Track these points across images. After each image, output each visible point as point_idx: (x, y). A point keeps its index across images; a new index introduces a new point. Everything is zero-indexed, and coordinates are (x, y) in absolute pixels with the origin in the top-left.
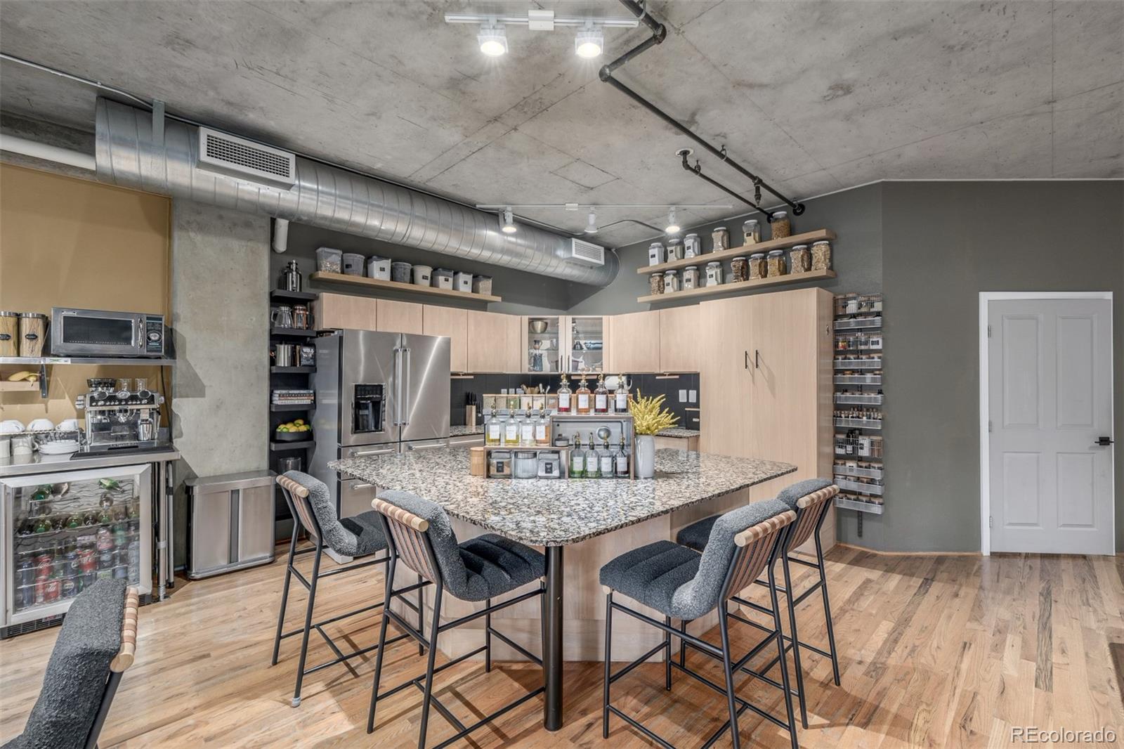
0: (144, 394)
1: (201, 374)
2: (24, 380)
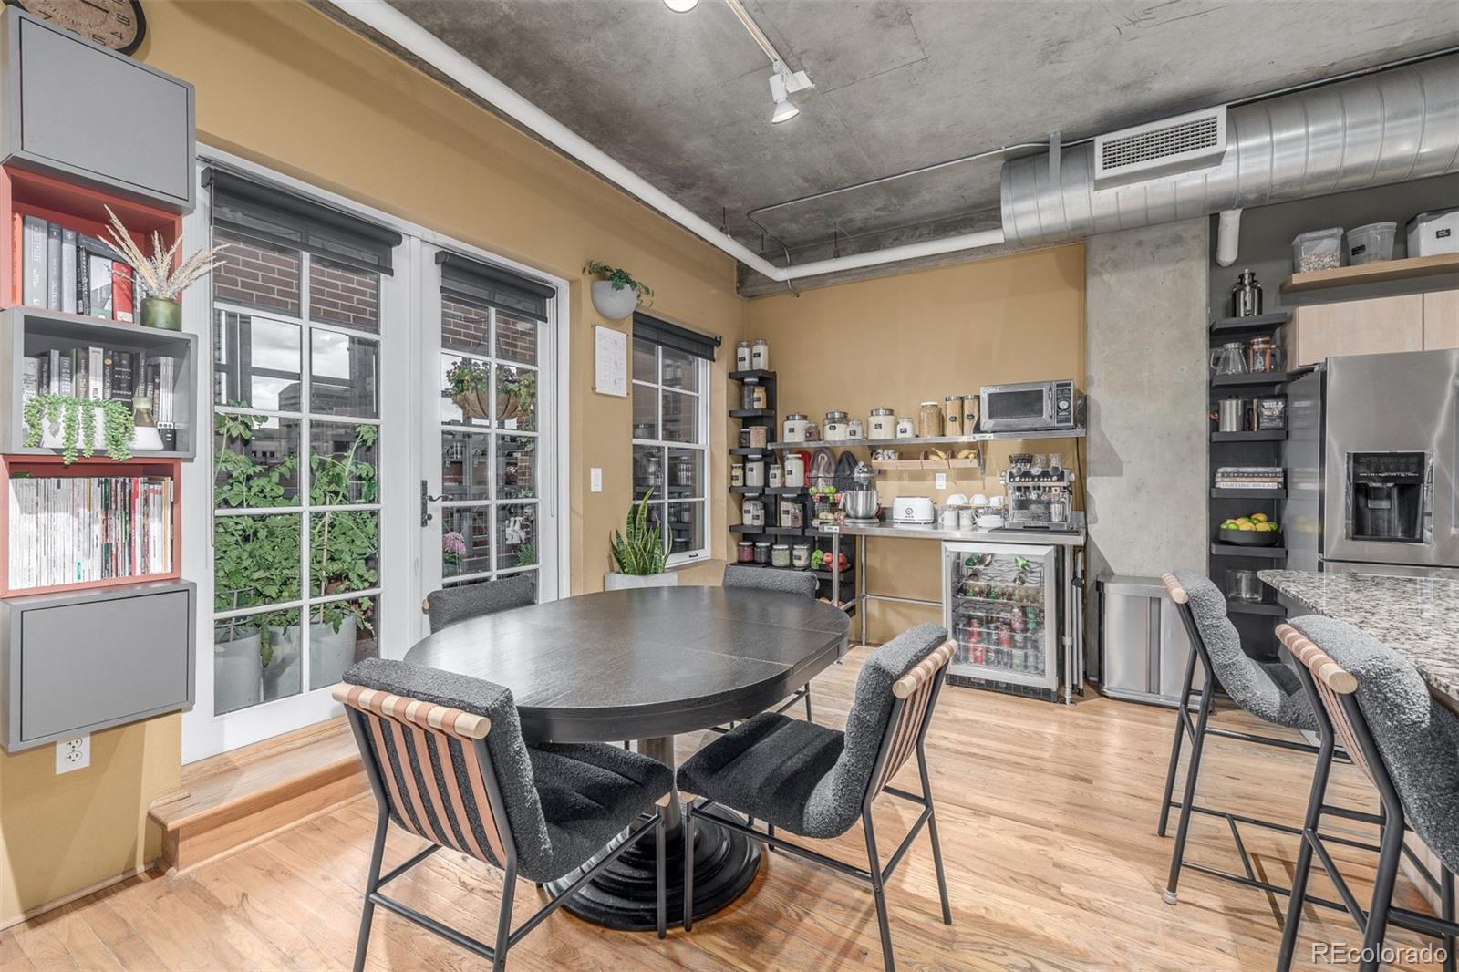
0: (1056, 469)
1: (1117, 447)
2: (967, 457)
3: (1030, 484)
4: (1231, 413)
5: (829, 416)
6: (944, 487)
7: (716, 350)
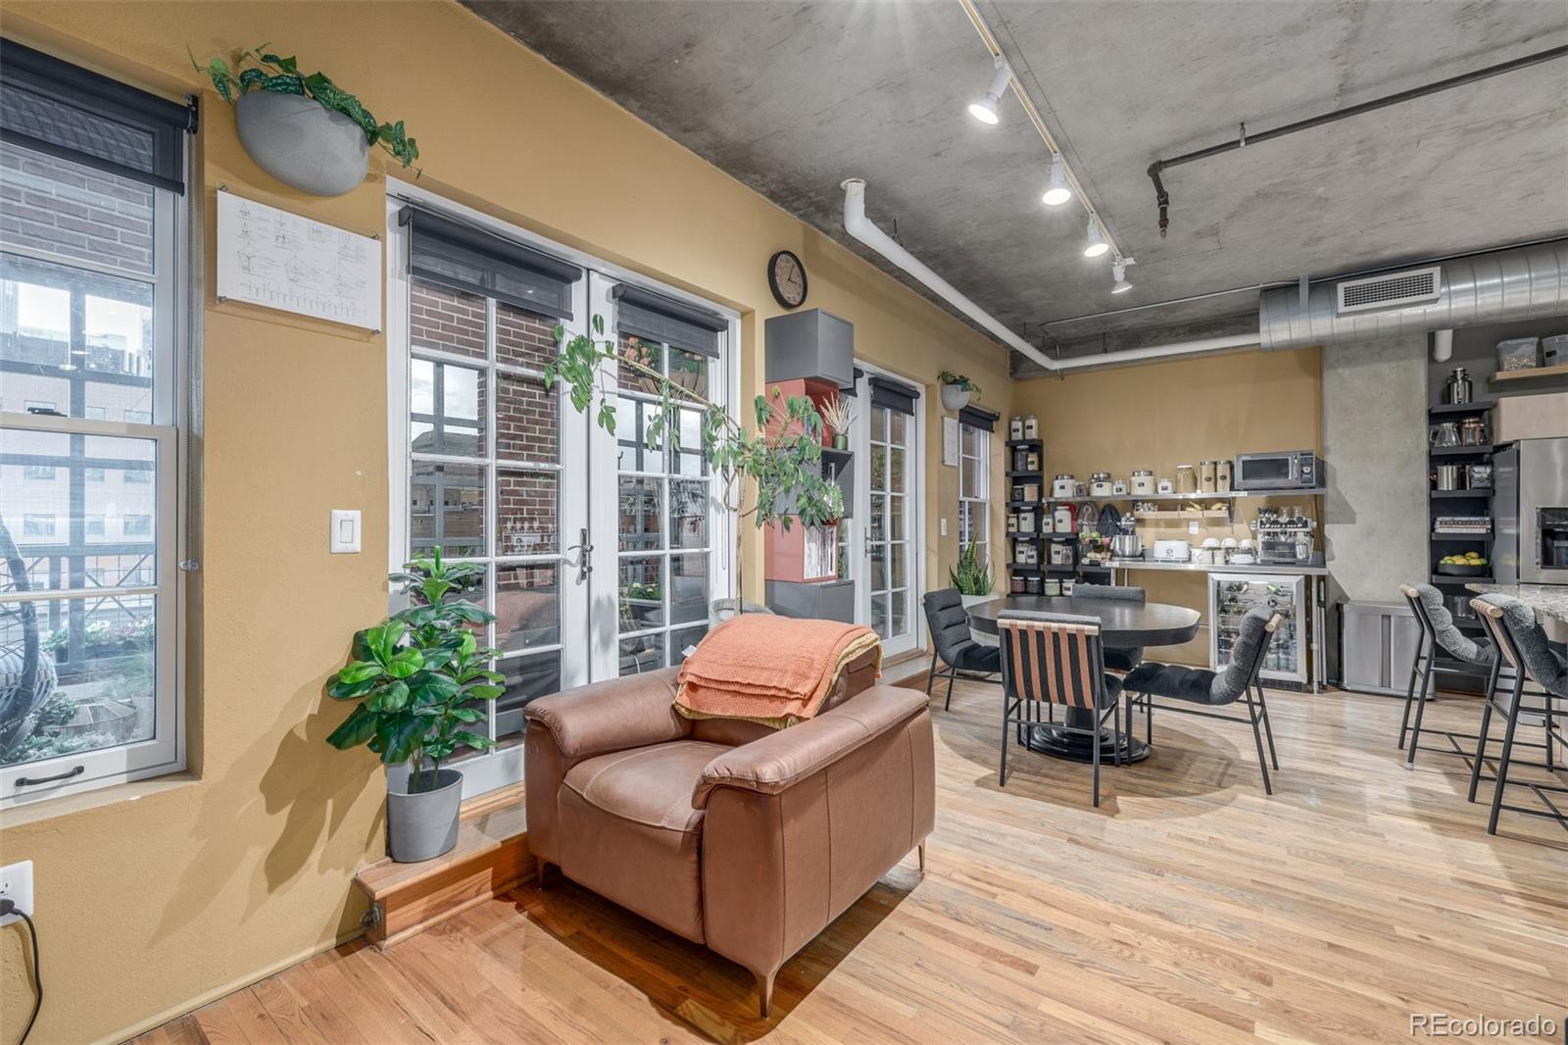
0: (1300, 519)
1: (1350, 501)
2: (1220, 509)
3: (1279, 530)
4: (1447, 477)
5: (1095, 476)
6: (1197, 533)
7: (994, 423)
